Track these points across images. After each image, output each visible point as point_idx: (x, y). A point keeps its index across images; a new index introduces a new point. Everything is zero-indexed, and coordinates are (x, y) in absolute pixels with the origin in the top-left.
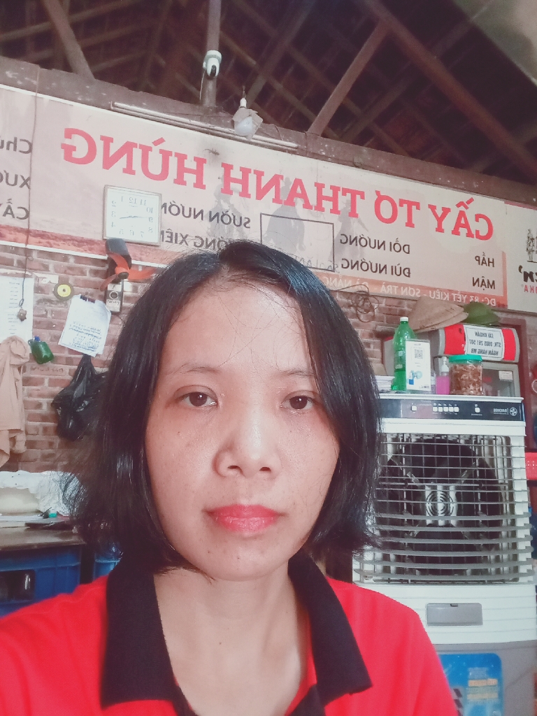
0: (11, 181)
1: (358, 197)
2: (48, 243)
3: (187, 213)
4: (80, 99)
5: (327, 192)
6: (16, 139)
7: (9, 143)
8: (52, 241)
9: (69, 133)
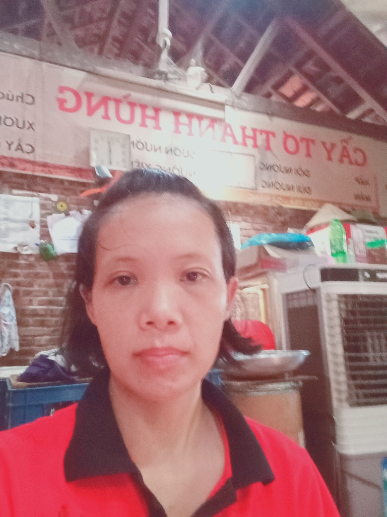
0: (21, 125)
1: (271, 136)
2: (49, 171)
3: (149, 148)
4: (69, 64)
5: (249, 133)
6: (23, 94)
7: (17, 97)
8: (52, 170)
9: (62, 89)
